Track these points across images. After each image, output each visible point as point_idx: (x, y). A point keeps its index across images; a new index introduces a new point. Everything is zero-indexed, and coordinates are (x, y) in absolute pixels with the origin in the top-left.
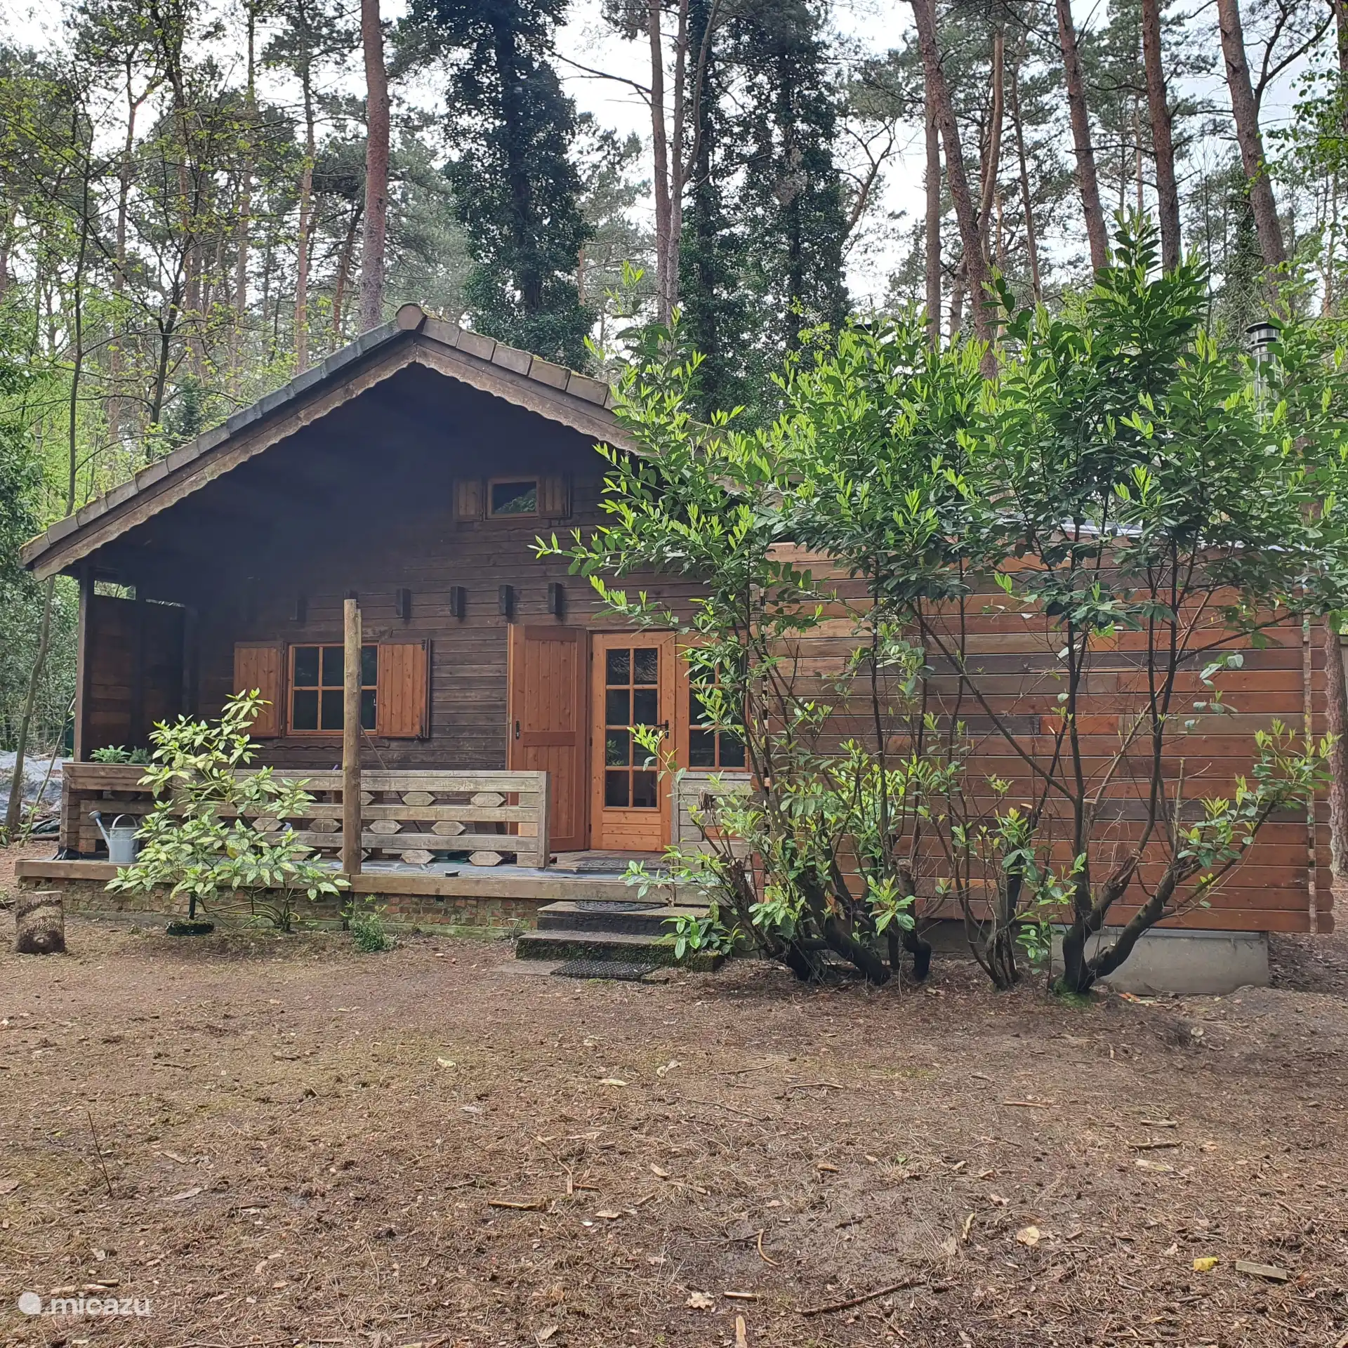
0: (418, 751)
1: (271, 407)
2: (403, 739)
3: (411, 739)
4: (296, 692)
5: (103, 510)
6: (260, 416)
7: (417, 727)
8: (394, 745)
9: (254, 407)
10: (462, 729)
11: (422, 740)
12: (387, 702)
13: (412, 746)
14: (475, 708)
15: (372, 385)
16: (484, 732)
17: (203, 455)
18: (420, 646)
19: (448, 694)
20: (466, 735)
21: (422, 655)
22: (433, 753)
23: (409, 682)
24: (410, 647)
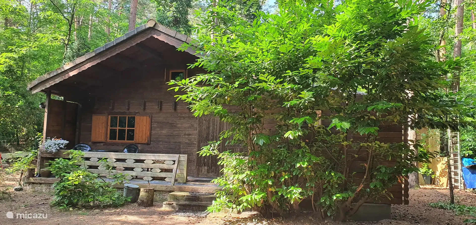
0: (147, 148)
1: (108, 47)
2: (142, 144)
3: (145, 144)
4: (110, 129)
5: (55, 74)
6: (105, 49)
7: (147, 141)
8: (139, 145)
9: (103, 47)
10: (160, 141)
11: (148, 144)
12: (138, 133)
13: (145, 146)
14: (164, 135)
15: (139, 42)
16: (166, 142)
17: (87, 60)
18: (148, 117)
19: (156, 131)
20: (161, 143)
21: (149, 120)
22: (151, 148)
23: (145, 127)
24: (145, 117)
